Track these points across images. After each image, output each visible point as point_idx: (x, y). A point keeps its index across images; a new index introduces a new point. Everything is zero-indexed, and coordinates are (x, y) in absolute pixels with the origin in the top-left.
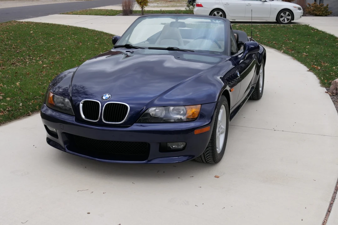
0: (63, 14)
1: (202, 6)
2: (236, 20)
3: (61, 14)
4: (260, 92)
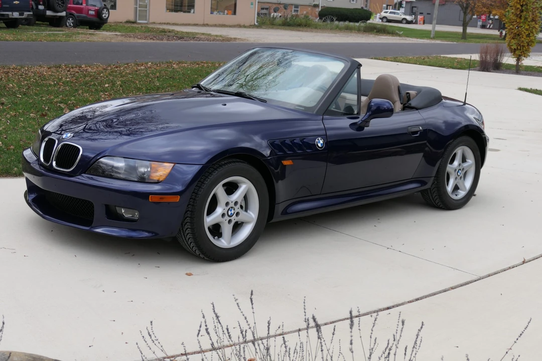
0: (375, 59)
3: (372, 59)
4: (454, 197)
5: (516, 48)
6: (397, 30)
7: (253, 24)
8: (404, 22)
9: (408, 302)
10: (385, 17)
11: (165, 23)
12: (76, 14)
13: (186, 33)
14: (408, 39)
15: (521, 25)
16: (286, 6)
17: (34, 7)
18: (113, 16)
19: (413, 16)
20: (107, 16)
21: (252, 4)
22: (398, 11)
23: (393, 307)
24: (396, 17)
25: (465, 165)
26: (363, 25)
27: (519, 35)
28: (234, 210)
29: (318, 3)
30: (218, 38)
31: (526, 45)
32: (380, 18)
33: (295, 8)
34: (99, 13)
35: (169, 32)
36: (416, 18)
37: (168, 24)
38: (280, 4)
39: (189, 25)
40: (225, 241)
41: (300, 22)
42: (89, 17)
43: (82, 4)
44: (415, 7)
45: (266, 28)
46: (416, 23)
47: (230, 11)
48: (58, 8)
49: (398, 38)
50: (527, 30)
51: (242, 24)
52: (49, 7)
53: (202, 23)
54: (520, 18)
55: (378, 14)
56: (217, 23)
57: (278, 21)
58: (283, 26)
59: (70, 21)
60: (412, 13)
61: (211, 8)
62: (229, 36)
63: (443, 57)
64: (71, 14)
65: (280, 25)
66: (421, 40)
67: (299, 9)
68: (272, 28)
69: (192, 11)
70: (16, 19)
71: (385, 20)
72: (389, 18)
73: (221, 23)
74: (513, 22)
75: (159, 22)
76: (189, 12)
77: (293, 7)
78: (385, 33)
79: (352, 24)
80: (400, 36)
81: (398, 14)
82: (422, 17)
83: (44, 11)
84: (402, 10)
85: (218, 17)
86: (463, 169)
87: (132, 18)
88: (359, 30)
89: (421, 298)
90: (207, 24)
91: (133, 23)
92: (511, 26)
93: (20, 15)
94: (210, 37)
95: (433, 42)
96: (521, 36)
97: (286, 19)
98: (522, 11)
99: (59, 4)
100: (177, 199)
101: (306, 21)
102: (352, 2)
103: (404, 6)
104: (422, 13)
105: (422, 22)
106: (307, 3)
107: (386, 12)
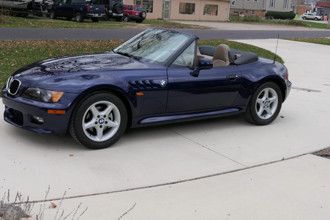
0: (284, 39)
3: (282, 39)
4: (263, 118)
6: (308, 24)
7: (226, 20)
8: (316, 19)
9: (189, 180)
10: (305, 17)
11: (178, 20)
12: (129, 15)
13: (185, 25)
14: (313, 28)
16: (247, 11)
17: (107, 11)
18: (149, 16)
19: (322, 16)
20: (145, 16)
21: (226, 10)
22: (313, 14)
23: (178, 182)
24: (311, 17)
25: (271, 99)
26: (288, 21)
28: (104, 120)
29: (265, 9)
30: (201, 28)
32: (302, 18)
33: (252, 12)
34: (141, 14)
35: (177, 24)
36: (323, 17)
37: (180, 20)
38: (244, 10)
39: (191, 21)
40: (98, 138)
41: (253, 19)
42: (136, 16)
43: (132, 10)
44: (323, 11)
46: (323, 20)
47: (214, 14)
48: (119, 12)
49: (308, 28)
51: (220, 20)
52: (115, 11)
53: (198, 20)
55: (301, 15)
56: (207, 20)
57: (242, 19)
59: (126, 19)
60: (321, 14)
61: (204, 12)
62: (208, 27)
63: (326, 39)
64: (126, 15)
65: (242, 21)
66: (321, 29)
67: (255, 12)
68: (237, 23)
69: (193, 13)
70: (97, 17)
71: (305, 18)
72: (307, 17)
73: (209, 20)
75: (175, 19)
76: (192, 14)
77: (251, 11)
78: (301, 25)
79: (282, 20)
80: (309, 27)
81: (312, 15)
83: (112, 13)
84: (315, 13)
85: (207, 17)
86: (269, 102)
87: (161, 17)
88: (286, 24)
89: (199, 178)
90: (201, 20)
91: (161, 19)
93: (99, 15)
94: (197, 27)
99: (120, 10)
100: (64, 112)
101: (257, 19)
102: (285, 8)
103: (316, 10)
104: (327, 15)
105: (326, 20)
106: (259, 9)
107: (306, 14)
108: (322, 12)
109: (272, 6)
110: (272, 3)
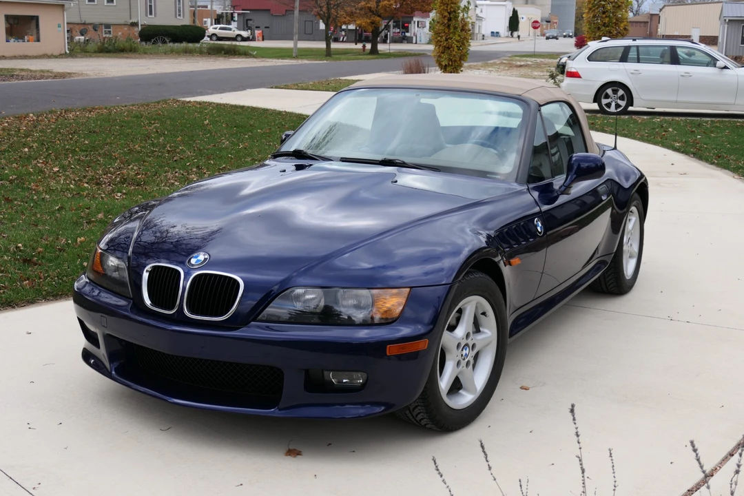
0: (276, 88)
1: (579, 77)
2: (657, 110)
3: (272, 88)
5: (447, 63)
6: (250, 50)
7: (63, 52)
8: (239, 39)
10: (214, 35)
14: (267, 60)
15: (451, 35)
16: (95, 27)
19: (249, 31)
21: (59, 26)
22: (230, 26)
24: (228, 33)
26: (204, 45)
27: (449, 48)
29: (134, 21)
31: (458, 59)
32: (210, 36)
33: (107, 28)
36: (253, 33)
38: (86, 24)
41: (122, 46)
44: (251, 20)
45: (81, 57)
46: (253, 39)
47: (32, 37)
49: (255, 60)
50: (458, 41)
51: (49, 53)
54: (449, 26)
56: (16, 53)
57: (91, 46)
58: (100, 52)
60: (247, 27)
62: (56, 71)
65: (95, 52)
67: (111, 30)
68: (91, 56)
71: (214, 38)
72: (219, 35)
73: (21, 53)
74: (440, 33)
77: (103, 27)
78: (236, 55)
80: (254, 57)
81: (230, 29)
82: (260, 32)
84: (234, 25)
85: (16, 46)
90: (3, 56)
92: (439, 38)
94: (34, 73)
95: (300, 62)
96: (452, 49)
97: (103, 44)
98: (450, 20)
102: (178, 17)
103: (236, 19)
104: (259, 27)
105: (261, 38)
106: (122, 22)
107: (216, 28)
108: (250, 22)
109: (151, 14)
110: (151, 6)
